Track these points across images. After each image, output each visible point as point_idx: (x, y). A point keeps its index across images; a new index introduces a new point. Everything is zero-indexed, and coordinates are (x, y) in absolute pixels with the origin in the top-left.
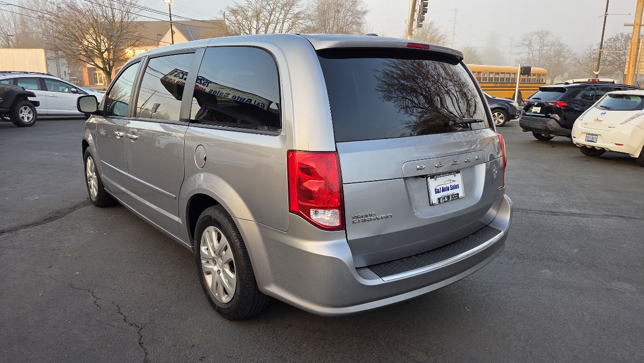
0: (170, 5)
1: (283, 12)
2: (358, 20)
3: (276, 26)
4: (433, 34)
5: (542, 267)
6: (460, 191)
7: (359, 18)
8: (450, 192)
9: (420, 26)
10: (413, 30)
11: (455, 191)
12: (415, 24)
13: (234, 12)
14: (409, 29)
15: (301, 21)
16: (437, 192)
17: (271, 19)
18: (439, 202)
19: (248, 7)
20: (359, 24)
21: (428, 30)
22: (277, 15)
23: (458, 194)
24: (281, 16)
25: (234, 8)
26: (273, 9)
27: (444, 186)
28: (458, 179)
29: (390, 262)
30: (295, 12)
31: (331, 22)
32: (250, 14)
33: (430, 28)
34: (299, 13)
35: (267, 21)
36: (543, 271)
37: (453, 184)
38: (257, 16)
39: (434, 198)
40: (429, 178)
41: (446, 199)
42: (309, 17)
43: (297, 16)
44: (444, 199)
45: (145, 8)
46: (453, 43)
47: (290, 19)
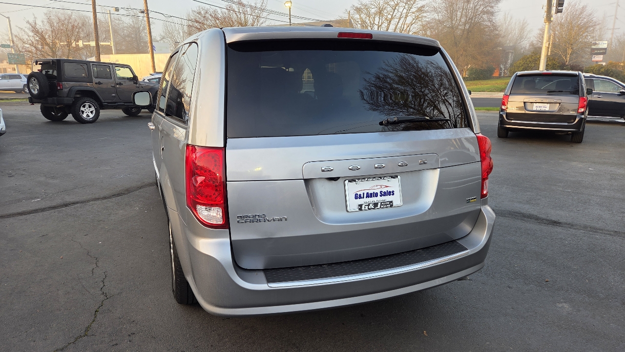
0: (290, 9)
1: (406, 7)
2: (490, 9)
3: (399, 21)
4: (585, 20)
5: (562, 300)
6: (397, 199)
7: (492, 7)
8: (379, 199)
9: (559, 11)
10: (551, 17)
11: (388, 198)
12: (554, 9)
13: (358, 10)
14: (547, 15)
15: (425, 14)
16: (357, 197)
17: (394, 15)
18: (360, 209)
19: (371, 4)
20: (492, 14)
21: (580, 15)
22: (401, 9)
23: (392, 202)
24: (405, 11)
25: (359, 6)
26: (397, 4)
27: (370, 192)
28: (394, 185)
29: (293, 268)
30: (419, 6)
31: (459, 14)
32: (373, 11)
33: (581, 13)
34: (423, 7)
35: (390, 17)
36: (560, 305)
37: (385, 190)
38: (380, 12)
39: (353, 204)
40: (347, 181)
41: (371, 206)
42: (435, 10)
43: (420, 10)
44: (369, 205)
45: (272, 12)
46: (613, 29)
47: (413, 13)
